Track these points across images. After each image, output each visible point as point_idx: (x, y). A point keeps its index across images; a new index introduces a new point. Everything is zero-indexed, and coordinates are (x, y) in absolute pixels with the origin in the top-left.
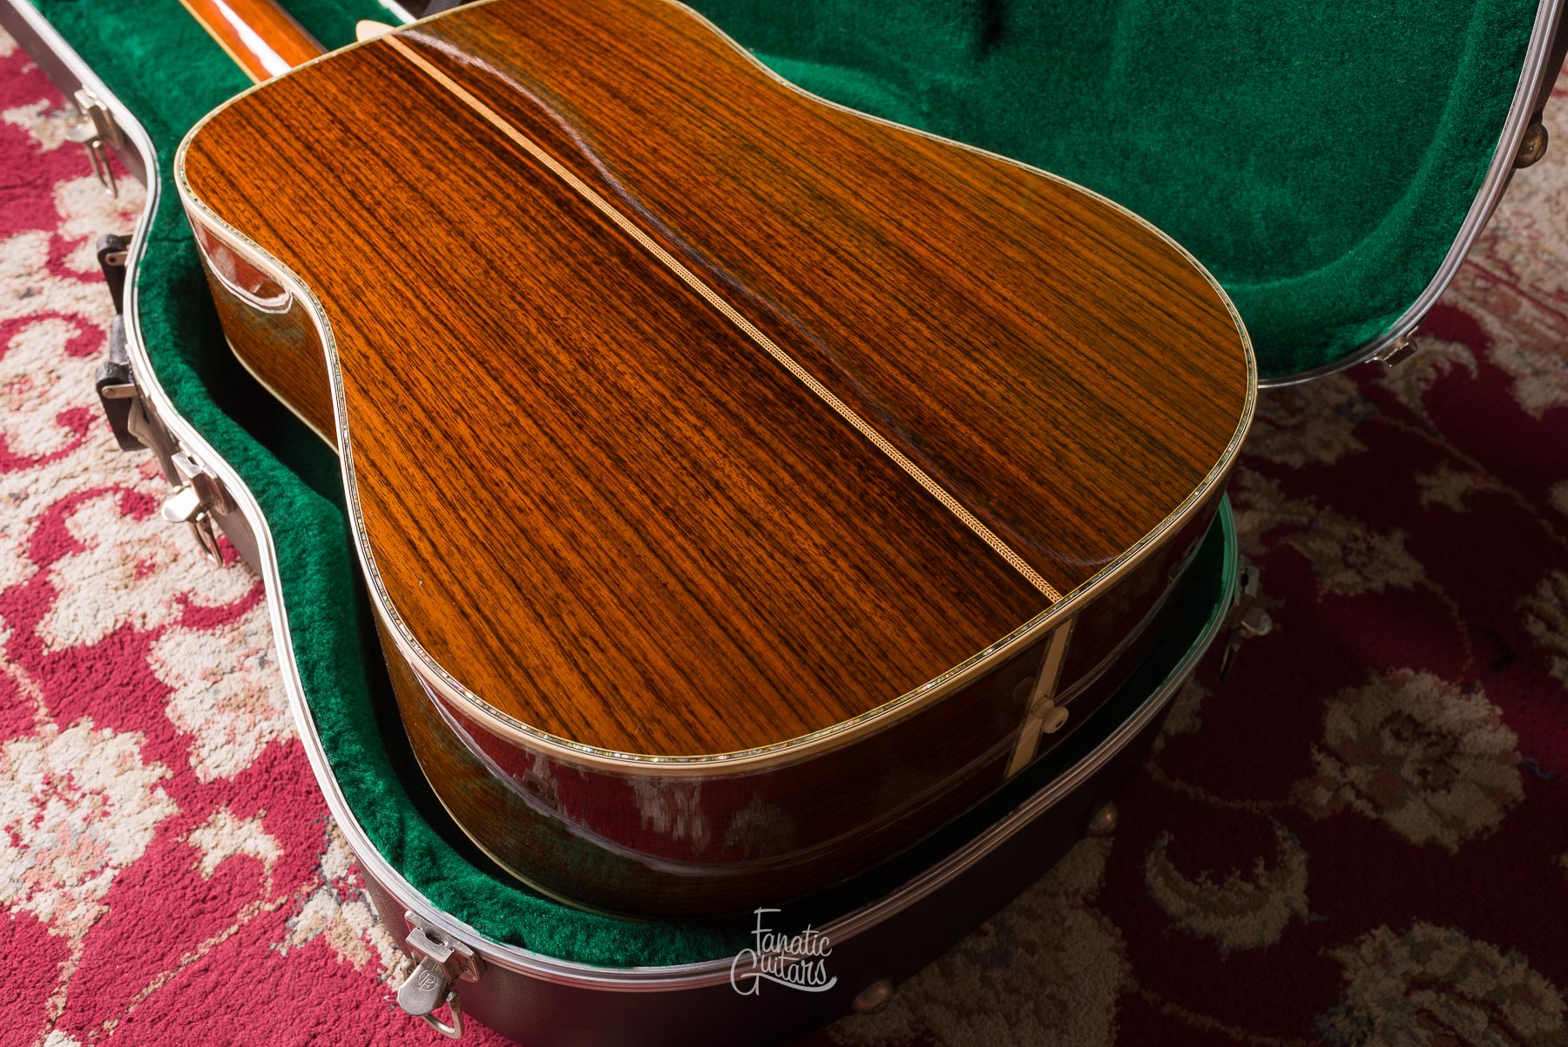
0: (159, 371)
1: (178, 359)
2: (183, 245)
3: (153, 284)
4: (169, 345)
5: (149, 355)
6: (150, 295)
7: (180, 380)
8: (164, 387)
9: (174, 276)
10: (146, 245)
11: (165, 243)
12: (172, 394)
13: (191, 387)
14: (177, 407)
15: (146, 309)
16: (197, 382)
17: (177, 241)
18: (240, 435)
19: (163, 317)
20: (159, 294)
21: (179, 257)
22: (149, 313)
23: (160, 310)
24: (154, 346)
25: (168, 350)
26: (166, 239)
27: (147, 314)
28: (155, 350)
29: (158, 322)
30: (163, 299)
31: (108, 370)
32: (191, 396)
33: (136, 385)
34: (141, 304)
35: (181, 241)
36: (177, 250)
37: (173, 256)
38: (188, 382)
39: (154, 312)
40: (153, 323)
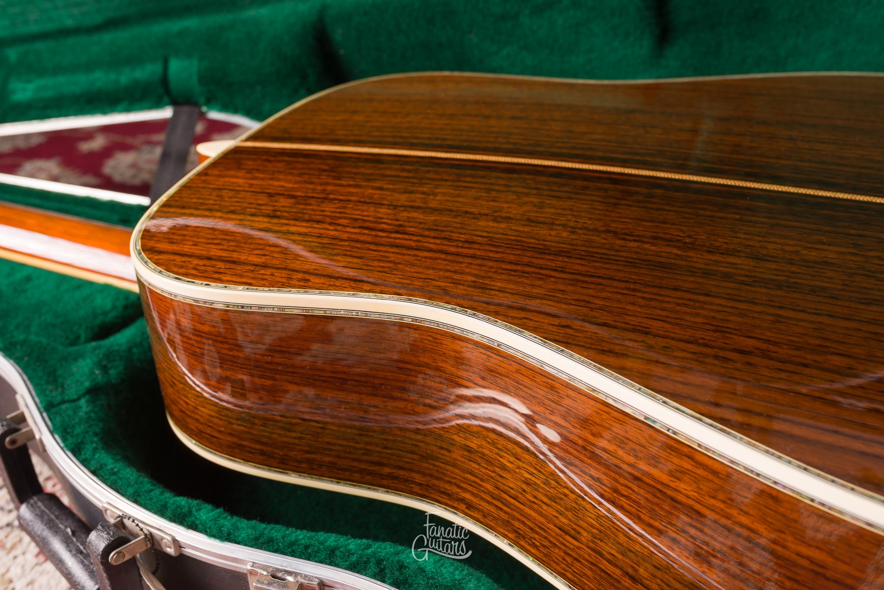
0: (161, 511)
2: (82, 402)
3: (82, 443)
4: (148, 486)
5: (136, 502)
6: (87, 453)
7: (191, 511)
8: (180, 523)
9: (97, 430)
10: (45, 415)
11: (63, 407)
12: (193, 527)
13: (205, 512)
14: (212, 535)
15: (94, 464)
16: (209, 507)
17: (74, 401)
18: (301, 536)
19: (119, 465)
20: (96, 449)
21: (87, 413)
22: (101, 467)
23: (110, 461)
24: (134, 493)
25: (151, 491)
26: (63, 402)
27: (100, 469)
28: (139, 496)
29: (119, 471)
30: (102, 452)
31: (108, 534)
32: (215, 520)
33: (146, 535)
34: (85, 463)
35: (79, 399)
36: (81, 407)
37: (82, 413)
38: (199, 510)
39: (106, 465)
40: (114, 474)
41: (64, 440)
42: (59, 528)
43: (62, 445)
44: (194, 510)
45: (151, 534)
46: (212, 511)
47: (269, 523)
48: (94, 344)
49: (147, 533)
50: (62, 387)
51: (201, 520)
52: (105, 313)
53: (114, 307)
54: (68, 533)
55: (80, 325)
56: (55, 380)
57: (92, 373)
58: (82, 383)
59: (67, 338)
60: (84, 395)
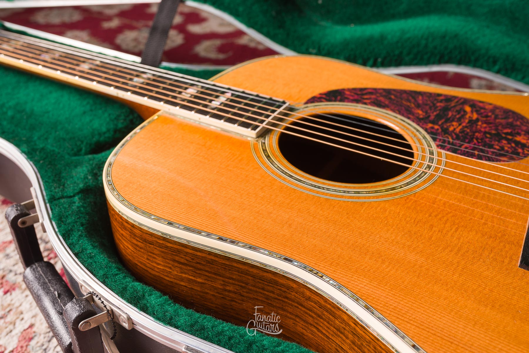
0: (122, 293)
1: (128, 279)
2: (76, 199)
3: (72, 230)
4: (115, 271)
5: (104, 282)
6: (74, 238)
7: (144, 296)
8: (135, 305)
10: (48, 205)
11: (62, 201)
12: (144, 309)
13: (155, 298)
14: (158, 319)
15: (77, 249)
17: (71, 197)
19: (95, 251)
20: (81, 236)
21: (78, 207)
22: (82, 251)
23: (89, 247)
24: (104, 275)
25: (117, 275)
26: (62, 197)
27: (81, 252)
28: (107, 278)
29: (95, 256)
30: (85, 239)
31: (80, 307)
32: (162, 305)
33: (108, 311)
34: (71, 246)
35: (74, 196)
36: (74, 203)
37: (74, 207)
38: (151, 295)
39: (86, 250)
40: (91, 258)
41: (59, 226)
42: (50, 290)
43: (57, 230)
44: (146, 294)
45: (112, 310)
46: (161, 297)
47: (203, 313)
48: (90, 156)
49: (109, 309)
50: (64, 185)
51: (151, 304)
52: (100, 135)
53: (108, 130)
54: (55, 295)
55: (82, 142)
56: (59, 180)
57: (86, 178)
58: (78, 184)
59: (73, 150)
60: (78, 193)
